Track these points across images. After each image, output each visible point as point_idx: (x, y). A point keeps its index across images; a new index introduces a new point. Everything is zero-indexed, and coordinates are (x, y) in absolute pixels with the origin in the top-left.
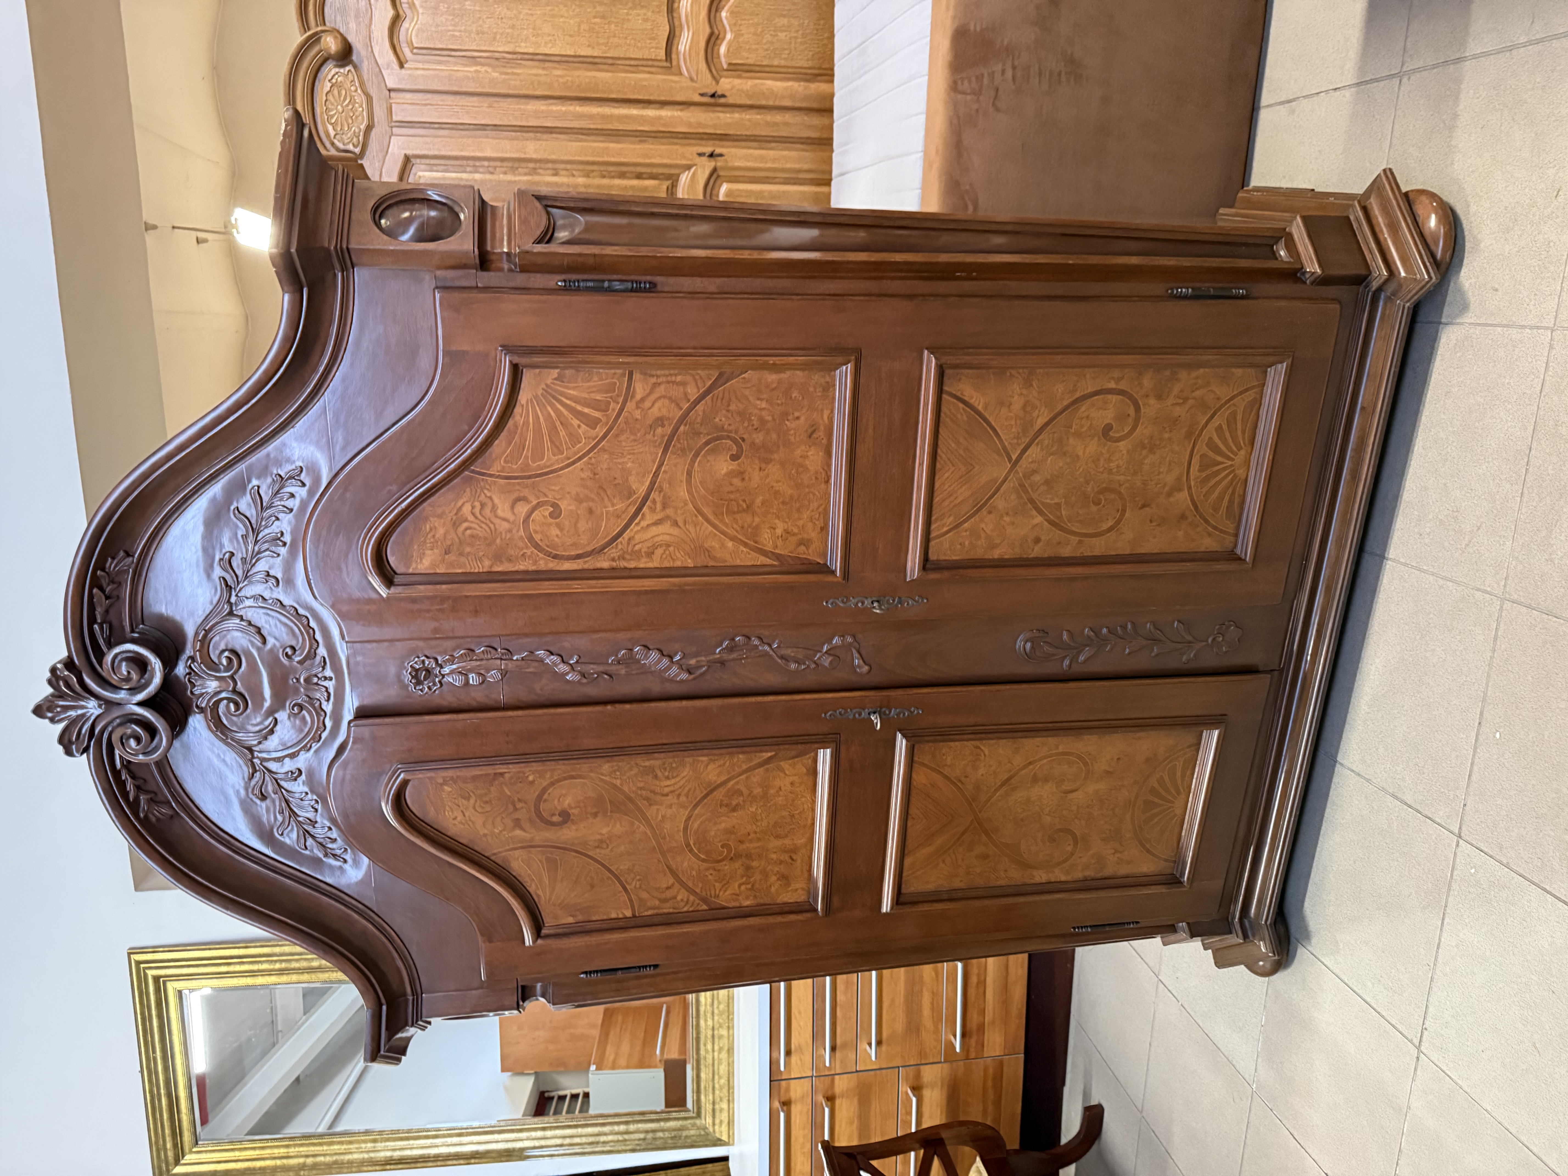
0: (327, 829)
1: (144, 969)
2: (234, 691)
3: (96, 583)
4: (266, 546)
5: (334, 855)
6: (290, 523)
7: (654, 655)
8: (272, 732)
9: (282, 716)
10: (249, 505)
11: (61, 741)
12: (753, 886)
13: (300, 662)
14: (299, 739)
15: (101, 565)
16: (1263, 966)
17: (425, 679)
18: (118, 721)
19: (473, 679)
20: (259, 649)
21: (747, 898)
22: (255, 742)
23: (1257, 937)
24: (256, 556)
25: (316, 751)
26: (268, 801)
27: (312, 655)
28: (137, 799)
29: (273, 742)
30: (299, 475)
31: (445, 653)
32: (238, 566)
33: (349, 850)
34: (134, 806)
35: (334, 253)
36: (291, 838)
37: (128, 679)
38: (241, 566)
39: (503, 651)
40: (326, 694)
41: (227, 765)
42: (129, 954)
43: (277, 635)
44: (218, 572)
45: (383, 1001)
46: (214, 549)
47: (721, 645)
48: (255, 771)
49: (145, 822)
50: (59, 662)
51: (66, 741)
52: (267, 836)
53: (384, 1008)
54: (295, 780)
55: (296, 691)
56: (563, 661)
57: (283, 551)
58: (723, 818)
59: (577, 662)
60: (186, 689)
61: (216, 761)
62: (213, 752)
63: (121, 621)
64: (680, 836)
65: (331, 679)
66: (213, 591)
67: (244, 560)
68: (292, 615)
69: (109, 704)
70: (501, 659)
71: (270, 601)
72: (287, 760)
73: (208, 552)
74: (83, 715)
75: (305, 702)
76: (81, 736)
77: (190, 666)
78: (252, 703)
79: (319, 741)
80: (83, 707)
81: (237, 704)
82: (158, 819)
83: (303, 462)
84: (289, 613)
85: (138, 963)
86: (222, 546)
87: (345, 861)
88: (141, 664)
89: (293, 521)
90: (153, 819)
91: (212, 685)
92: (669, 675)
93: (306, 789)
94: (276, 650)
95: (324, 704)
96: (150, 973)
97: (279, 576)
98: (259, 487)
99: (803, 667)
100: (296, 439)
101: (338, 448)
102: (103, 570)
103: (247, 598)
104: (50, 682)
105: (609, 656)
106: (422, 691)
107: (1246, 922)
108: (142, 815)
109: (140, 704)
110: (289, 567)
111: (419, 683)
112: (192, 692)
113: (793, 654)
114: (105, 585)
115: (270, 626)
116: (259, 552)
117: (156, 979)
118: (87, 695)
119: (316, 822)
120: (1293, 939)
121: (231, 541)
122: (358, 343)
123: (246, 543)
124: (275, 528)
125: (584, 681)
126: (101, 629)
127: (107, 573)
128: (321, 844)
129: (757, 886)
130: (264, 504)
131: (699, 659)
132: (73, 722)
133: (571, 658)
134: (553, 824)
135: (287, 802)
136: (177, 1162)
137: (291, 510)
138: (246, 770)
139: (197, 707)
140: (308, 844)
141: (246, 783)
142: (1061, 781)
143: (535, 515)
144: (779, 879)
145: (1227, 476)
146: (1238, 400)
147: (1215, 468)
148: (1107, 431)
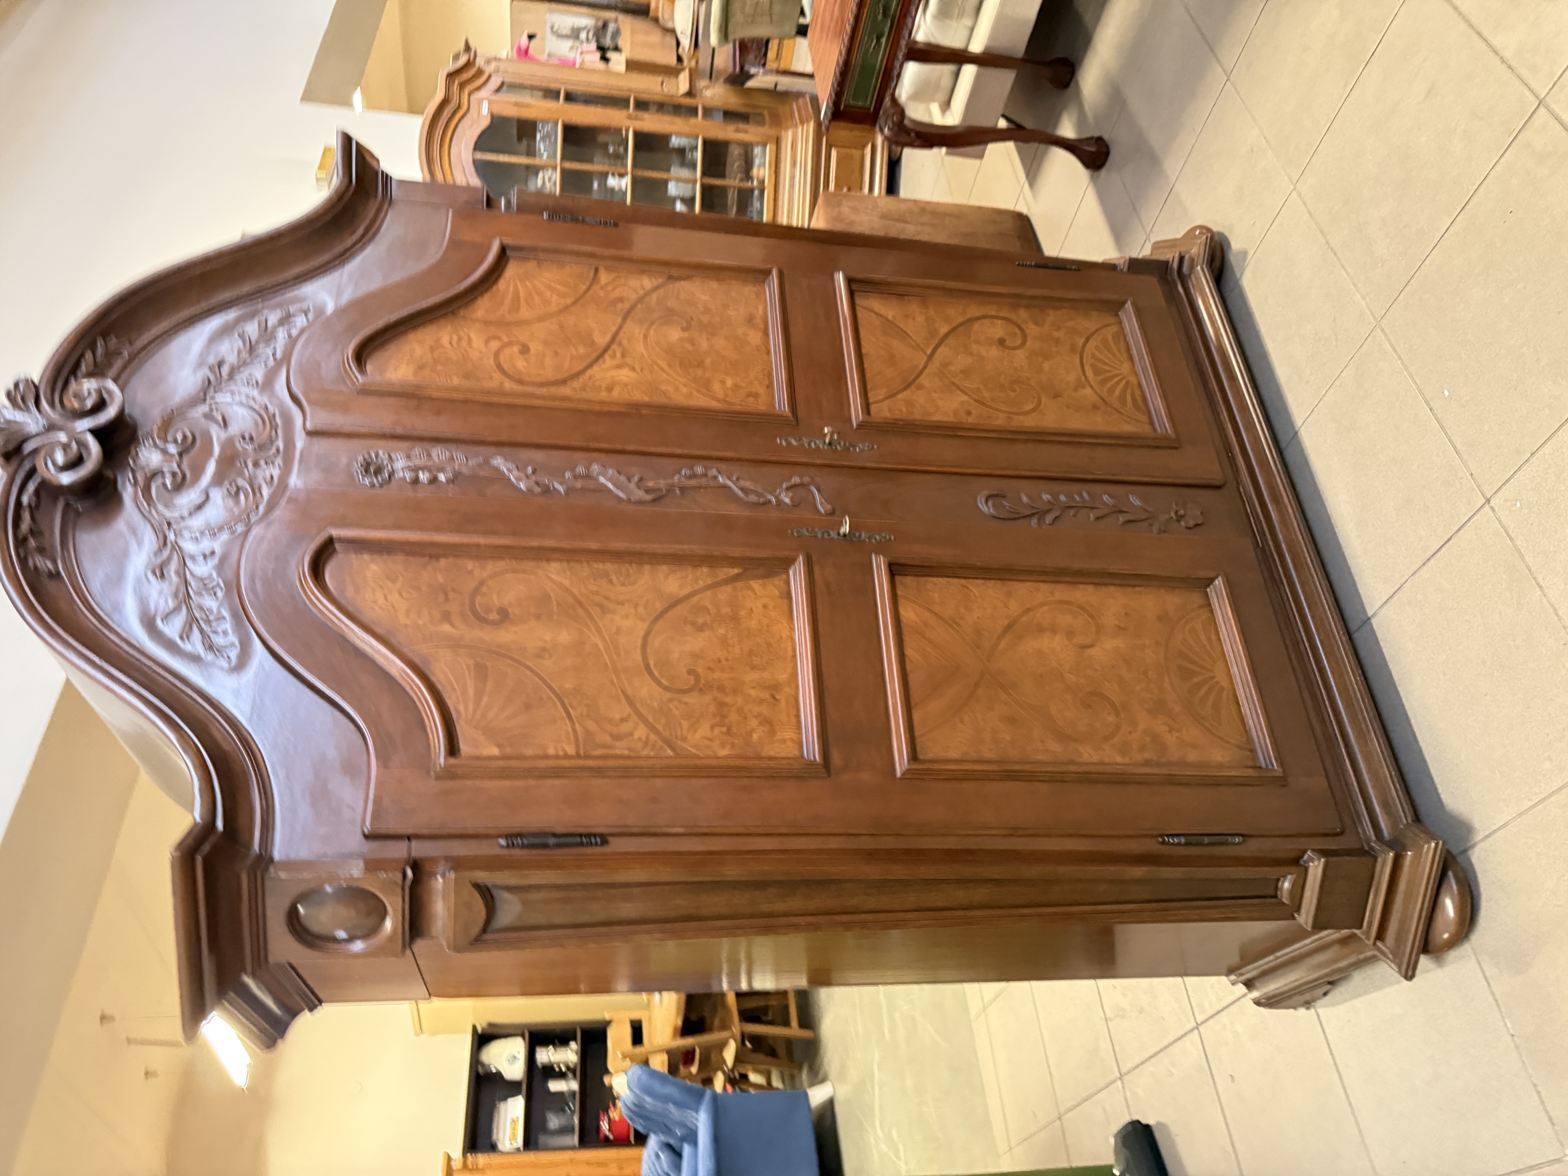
7: (611, 473)
8: (199, 509)
9: (216, 494)
10: (254, 328)
12: (729, 729)
14: (226, 519)
17: (375, 472)
19: (424, 477)
21: (723, 746)
26: (165, 582)
27: (268, 445)
28: (26, 539)
32: (226, 370)
34: (20, 543)
36: (174, 627)
38: (229, 370)
40: (269, 479)
43: (240, 423)
44: (205, 373)
47: (680, 473)
48: (164, 547)
50: (26, 382)
55: (241, 473)
58: (688, 638)
59: (532, 473)
64: (638, 656)
66: (194, 386)
67: (233, 367)
69: (52, 427)
73: (203, 355)
78: (191, 479)
82: (36, 568)
83: (314, 303)
86: (217, 354)
91: (157, 459)
92: (626, 495)
94: (234, 436)
95: (264, 487)
98: (268, 316)
99: (763, 500)
101: (345, 295)
102: (104, 339)
104: (8, 392)
105: (565, 471)
106: (369, 482)
111: (368, 475)
113: (752, 487)
116: (249, 363)
123: (240, 355)
125: (538, 490)
127: (106, 346)
129: (734, 730)
131: (657, 481)
133: (526, 468)
134: (489, 622)
138: (155, 545)
140: (192, 635)
141: (149, 558)
142: (1070, 634)
143: (507, 351)
144: (761, 723)
145: (1121, 381)
146: (1104, 331)
147: (1108, 375)
148: (1001, 342)
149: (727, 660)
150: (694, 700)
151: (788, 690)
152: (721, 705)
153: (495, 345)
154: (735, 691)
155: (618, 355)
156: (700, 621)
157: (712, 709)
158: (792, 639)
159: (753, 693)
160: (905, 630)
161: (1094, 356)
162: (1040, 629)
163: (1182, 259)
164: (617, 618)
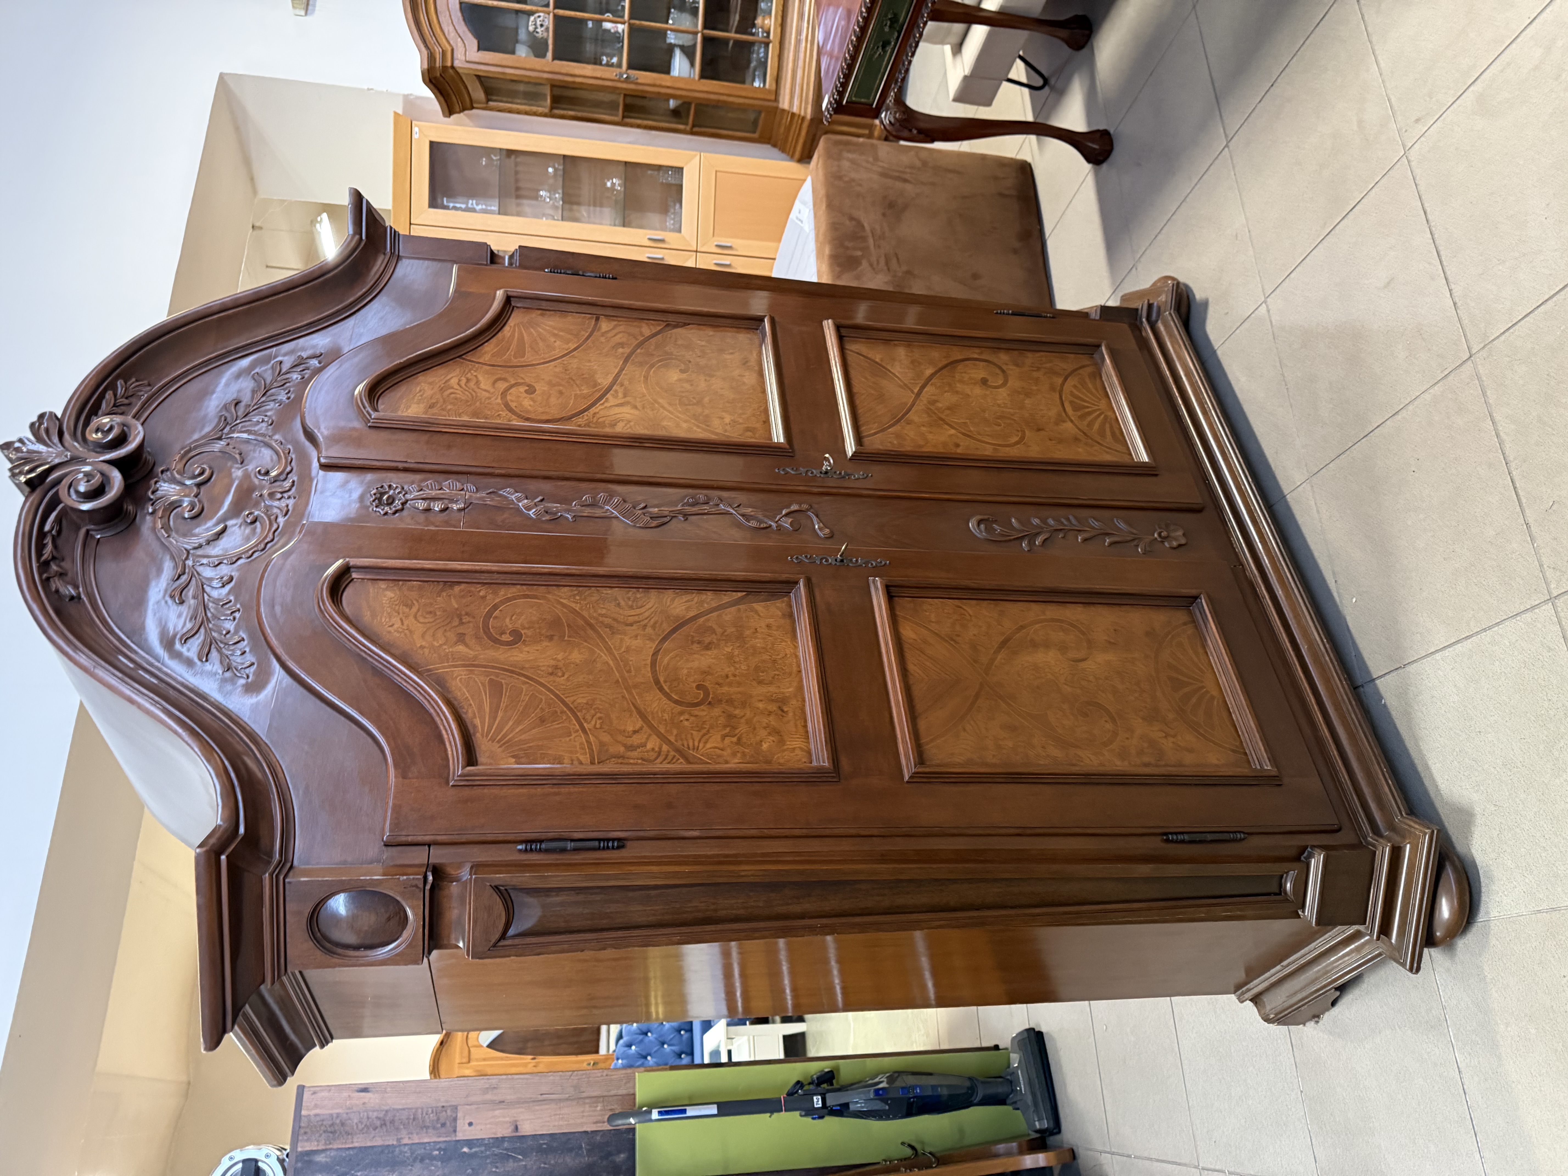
0: (238, 640)
3: (114, 387)
4: (272, 398)
5: (238, 670)
7: (617, 501)
8: (217, 538)
9: (234, 524)
12: (739, 739)
14: (243, 547)
17: (388, 502)
19: (436, 506)
21: (734, 754)
22: (196, 545)
26: (184, 605)
27: (283, 477)
29: (214, 548)
30: (318, 357)
31: (412, 483)
38: (243, 410)
40: (285, 509)
47: (683, 501)
48: (183, 573)
52: (167, 642)
54: (223, 586)
55: (257, 504)
56: (527, 499)
58: (696, 656)
59: (541, 501)
64: (648, 672)
72: (222, 566)
75: (262, 512)
78: (208, 510)
92: (632, 520)
93: (231, 597)
94: (249, 470)
95: (280, 518)
99: (764, 525)
104: (32, 426)
105: (572, 500)
109: (106, 462)
111: (381, 504)
113: (753, 514)
116: (264, 402)
119: (229, 632)
123: (255, 395)
125: (546, 518)
127: (126, 387)
128: (226, 656)
129: (744, 740)
130: (281, 373)
131: (661, 508)
133: (535, 498)
134: (503, 643)
135: (205, 607)
140: (211, 655)
142: (1063, 648)
143: (512, 390)
144: (770, 734)
145: (1099, 416)
146: (1081, 371)
147: (1087, 410)
148: (984, 382)
149: (735, 676)
150: (702, 712)
151: (794, 702)
152: (730, 716)
153: (502, 386)
154: (744, 704)
155: (620, 395)
156: (707, 640)
157: (722, 720)
158: (797, 657)
159: (761, 705)
160: (906, 647)
161: (1072, 394)
162: (1034, 645)
163: (1150, 306)
164: (626, 638)
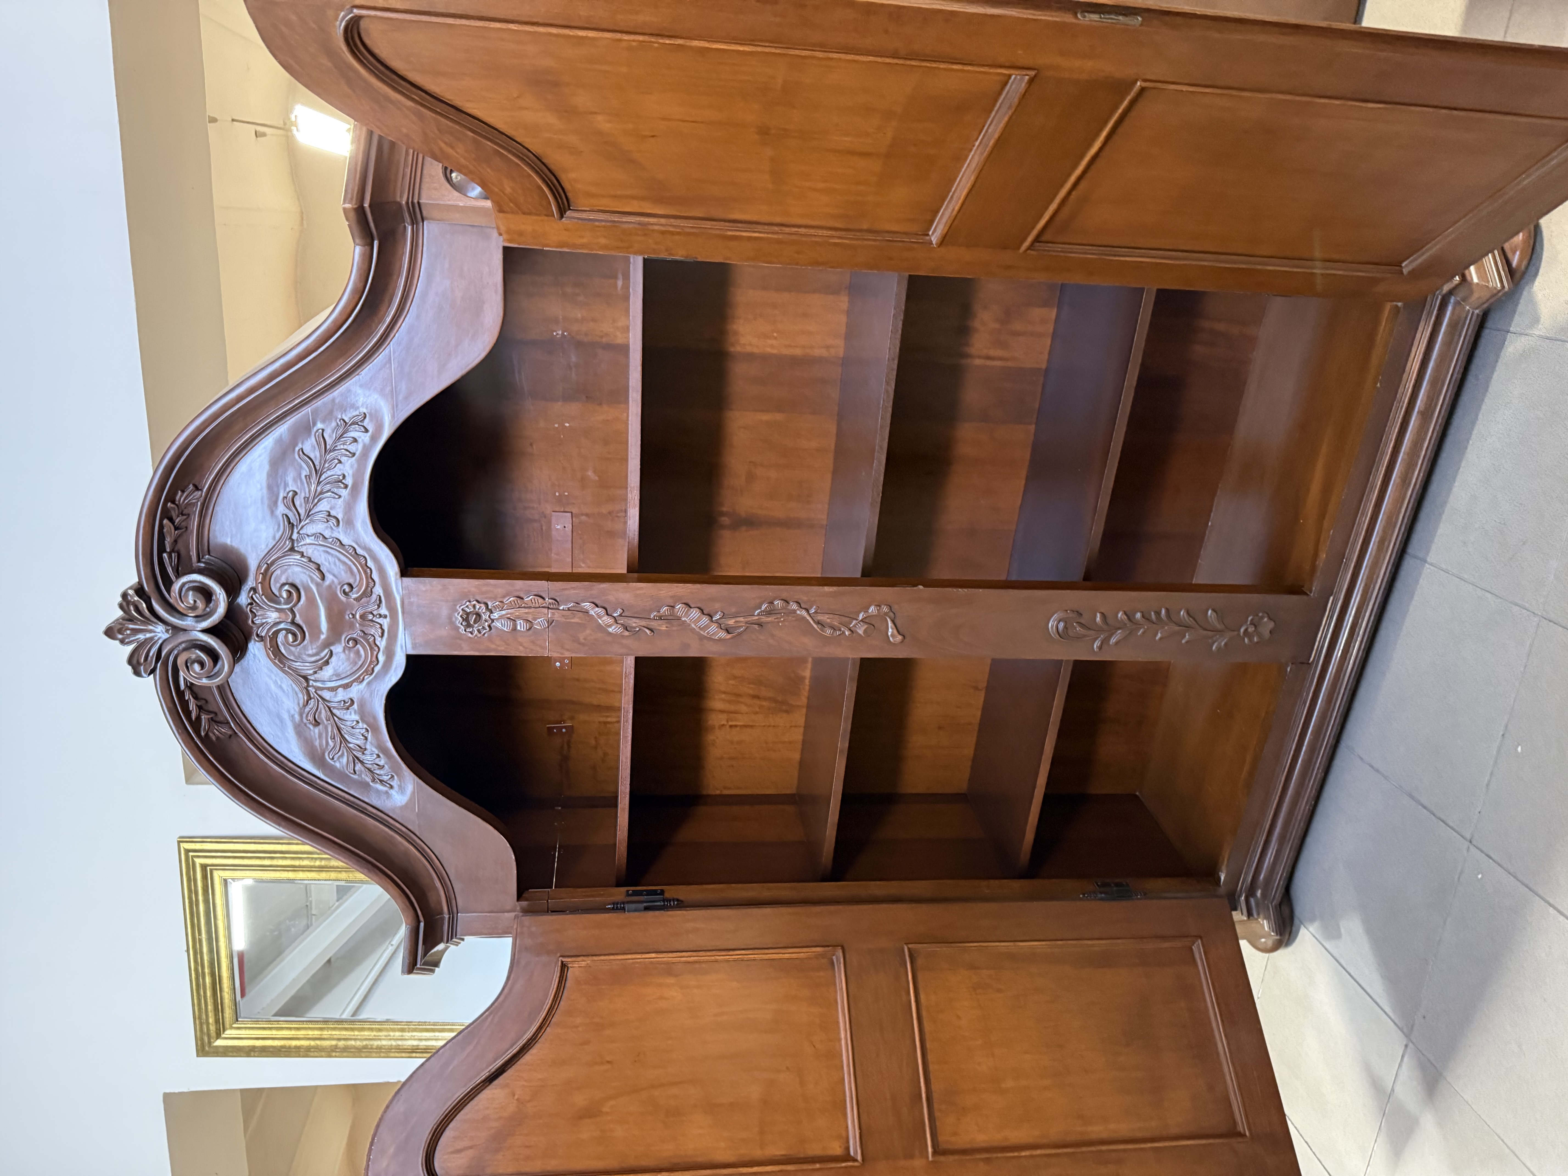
0: (375, 756)
1: (193, 857)
2: (293, 623)
3: (166, 514)
4: (328, 487)
5: (381, 781)
6: (352, 466)
7: (695, 613)
8: (327, 663)
9: (337, 649)
10: (313, 447)
11: (130, 662)
13: (358, 599)
14: (352, 671)
15: (171, 498)
16: (1265, 942)
17: (475, 622)
18: (183, 645)
19: (521, 626)
20: (318, 585)
22: (311, 672)
23: (1261, 916)
24: (319, 496)
25: (369, 683)
26: (321, 726)
27: (368, 593)
28: (198, 718)
29: (328, 672)
30: (362, 421)
31: (494, 599)
32: (301, 505)
33: (396, 777)
34: (196, 725)
35: (405, 208)
36: (342, 762)
37: (194, 608)
38: (304, 505)
39: (550, 601)
40: (380, 630)
41: (284, 691)
42: (179, 842)
43: (336, 572)
44: (281, 509)
45: (421, 918)
46: (278, 486)
47: (760, 608)
48: (310, 698)
49: (206, 740)
50: (130, 588)
51: (135, 661)
52: (318, 759)
53: (422, 924)
54: (348, 709)
55: (352, 626)
56: (607, 614)
57: (344, 493)
59: (620, 615)
60: (247, 618)
61: (273, 686)
62: (271, 679)
63: (188, 551)
65: (385, 617)
66: (276, 527)
67: (307, 500)
68: (350, 554)
69: (176, 629)
70: (548, 608)
71: (331, 540)
72: (340, 690)
73: (272, 488)
74: (151, 639)
75: (361, 637)
76: (149, 658)
77: (252, 597)
78: (309, 635)
79: (372, 674)
80: (151, 631)
81: (294, 635)
82: (218, 738)
83: (367, 408)
84: (347, 552)
85: (187, 851)
86: (286, 485)
87: (391, 787)
88: (207, 594)
89: (356, 466)
90: (214, 738)
91: (273, 616)
92: (708, 633)
93: (357, 718)
94: (333, 586)
95: (378, 639)
96: (198, 861)
97: (340, 517)
98: (323, 430)
99: (838, 633)
100: (361, 386)
101: (400, 398)
102: (173, 502)
103: (308, 536)
104: (121, 606)
105: (651, 611)
106: (471, 633)
107: (1252, 901)
108: (203, 734)
109: (205, 631)
110: (349, 508)
111: (469, 625)
112: (253, 622)
113: (829, 620)
114: (174, 518)
115: (329, 563)
116: (321, 493)
117: (204, 867)
118: (155, 620)
119: (365, 749)
120: (1296, 921)
121: (295, 480)
122: (425, 295)
123: (309, 484)
124: (338, 470)
125: (627, 633)
126: (170, 557)
127: (177, 505)
128: (369, 770)
130: (328, 447)
131: (738, 619)
132: (141, 645)
133: (615, 610)
135: (339, 729)
136: (218, 1036)
137: (354, 455)
138: (302, 697)
139: (258, 635)
140: (356, 768)
141: (301, 709)
